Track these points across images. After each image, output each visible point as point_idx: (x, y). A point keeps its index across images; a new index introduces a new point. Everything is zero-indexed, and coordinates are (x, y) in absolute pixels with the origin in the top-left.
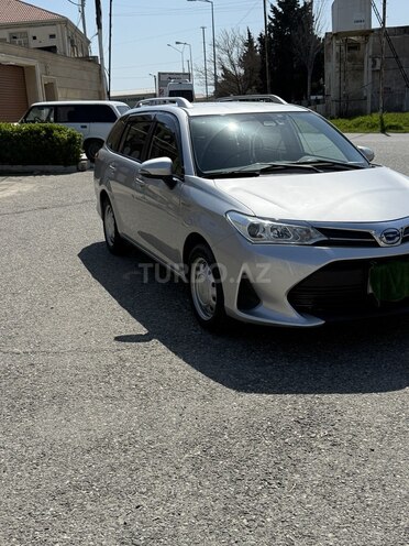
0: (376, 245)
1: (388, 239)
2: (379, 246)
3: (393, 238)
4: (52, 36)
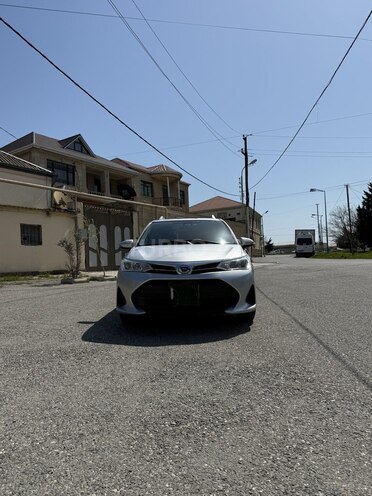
1: (183, 270)
2: (178, 274)
3: (186, 270)
4: (239, 214)
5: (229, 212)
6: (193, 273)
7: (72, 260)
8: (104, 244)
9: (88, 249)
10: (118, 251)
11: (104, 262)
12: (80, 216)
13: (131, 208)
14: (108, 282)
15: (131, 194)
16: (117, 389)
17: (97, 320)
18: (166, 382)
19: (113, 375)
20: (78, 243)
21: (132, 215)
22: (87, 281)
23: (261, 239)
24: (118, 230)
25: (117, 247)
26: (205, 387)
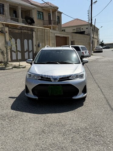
0: (51, 81)
1: (54, 80)
2: (52, 81)
3: (56, 80)
4: (87, 28)
5: (82, 27)
6: (59, 81)
7: (4, 58)
8: (19, 49)
9: (12, 51)
10: (26, 52)
11: (20, 57)
12: (7, 35)
13: (32, 30)
14: (21, 69)
15: (32, 22)
16: (25, 139)
17: (17, 96)
18: (45, 136)
19: (24, 130)
20: (7, 50)
21: (32, 33)
22: (12, 69)
23: (98, 41)
24: (26, 41)
25: (25, 50)
26: (60, 139)
